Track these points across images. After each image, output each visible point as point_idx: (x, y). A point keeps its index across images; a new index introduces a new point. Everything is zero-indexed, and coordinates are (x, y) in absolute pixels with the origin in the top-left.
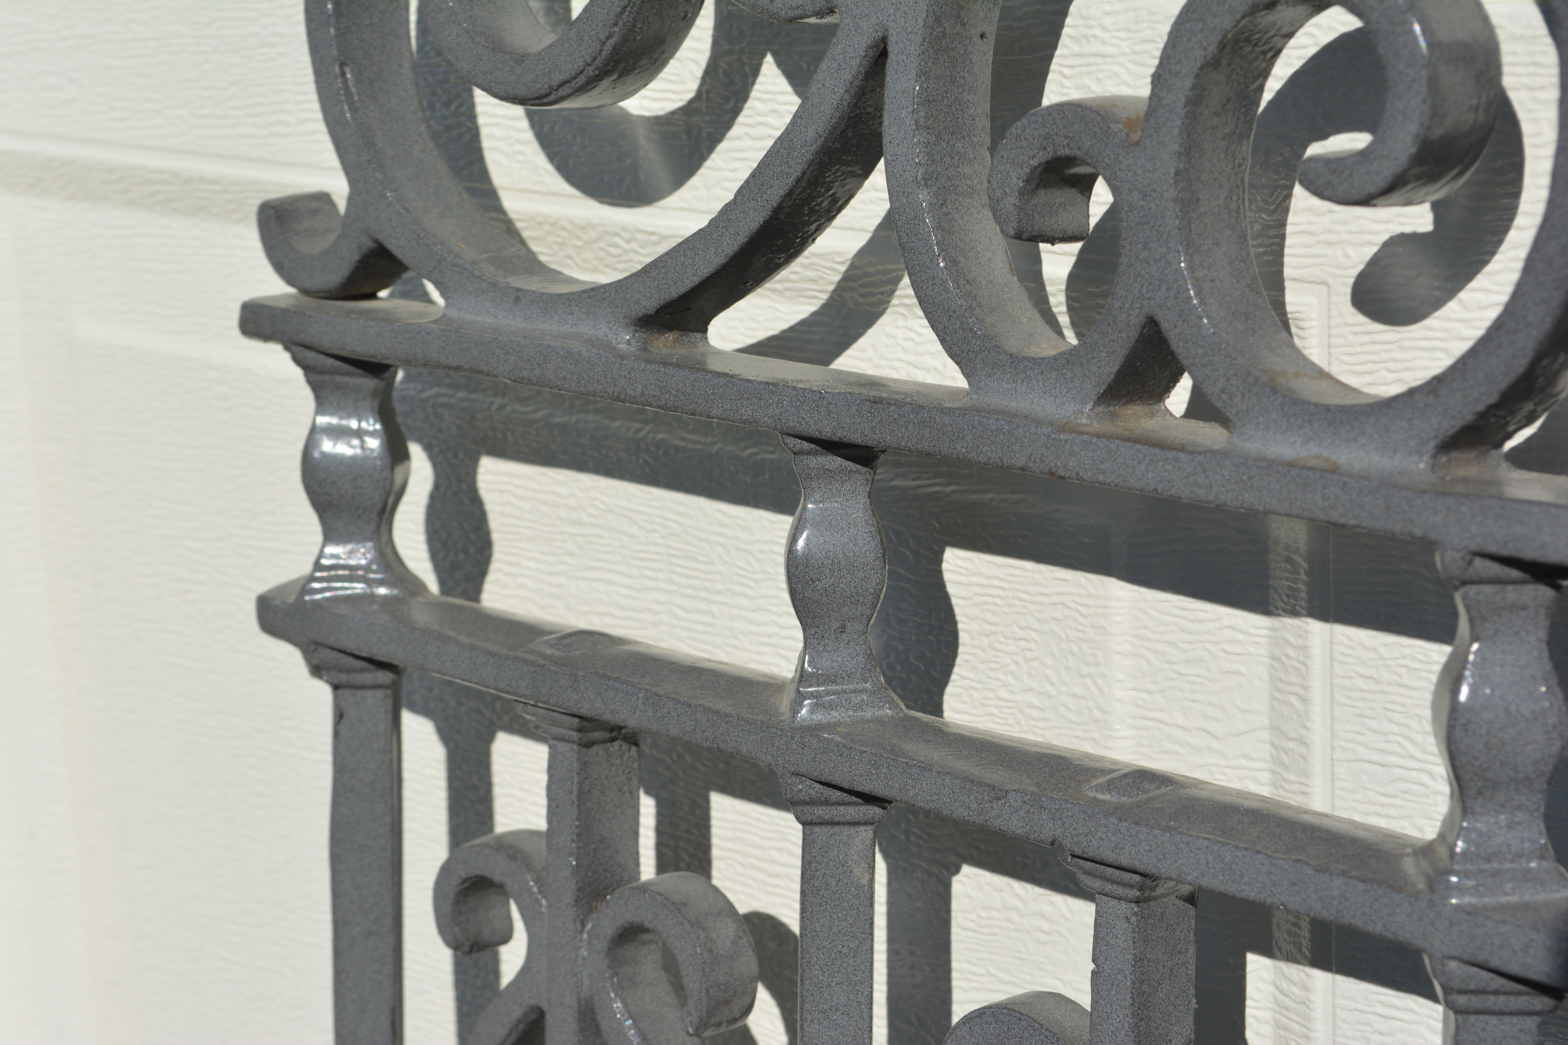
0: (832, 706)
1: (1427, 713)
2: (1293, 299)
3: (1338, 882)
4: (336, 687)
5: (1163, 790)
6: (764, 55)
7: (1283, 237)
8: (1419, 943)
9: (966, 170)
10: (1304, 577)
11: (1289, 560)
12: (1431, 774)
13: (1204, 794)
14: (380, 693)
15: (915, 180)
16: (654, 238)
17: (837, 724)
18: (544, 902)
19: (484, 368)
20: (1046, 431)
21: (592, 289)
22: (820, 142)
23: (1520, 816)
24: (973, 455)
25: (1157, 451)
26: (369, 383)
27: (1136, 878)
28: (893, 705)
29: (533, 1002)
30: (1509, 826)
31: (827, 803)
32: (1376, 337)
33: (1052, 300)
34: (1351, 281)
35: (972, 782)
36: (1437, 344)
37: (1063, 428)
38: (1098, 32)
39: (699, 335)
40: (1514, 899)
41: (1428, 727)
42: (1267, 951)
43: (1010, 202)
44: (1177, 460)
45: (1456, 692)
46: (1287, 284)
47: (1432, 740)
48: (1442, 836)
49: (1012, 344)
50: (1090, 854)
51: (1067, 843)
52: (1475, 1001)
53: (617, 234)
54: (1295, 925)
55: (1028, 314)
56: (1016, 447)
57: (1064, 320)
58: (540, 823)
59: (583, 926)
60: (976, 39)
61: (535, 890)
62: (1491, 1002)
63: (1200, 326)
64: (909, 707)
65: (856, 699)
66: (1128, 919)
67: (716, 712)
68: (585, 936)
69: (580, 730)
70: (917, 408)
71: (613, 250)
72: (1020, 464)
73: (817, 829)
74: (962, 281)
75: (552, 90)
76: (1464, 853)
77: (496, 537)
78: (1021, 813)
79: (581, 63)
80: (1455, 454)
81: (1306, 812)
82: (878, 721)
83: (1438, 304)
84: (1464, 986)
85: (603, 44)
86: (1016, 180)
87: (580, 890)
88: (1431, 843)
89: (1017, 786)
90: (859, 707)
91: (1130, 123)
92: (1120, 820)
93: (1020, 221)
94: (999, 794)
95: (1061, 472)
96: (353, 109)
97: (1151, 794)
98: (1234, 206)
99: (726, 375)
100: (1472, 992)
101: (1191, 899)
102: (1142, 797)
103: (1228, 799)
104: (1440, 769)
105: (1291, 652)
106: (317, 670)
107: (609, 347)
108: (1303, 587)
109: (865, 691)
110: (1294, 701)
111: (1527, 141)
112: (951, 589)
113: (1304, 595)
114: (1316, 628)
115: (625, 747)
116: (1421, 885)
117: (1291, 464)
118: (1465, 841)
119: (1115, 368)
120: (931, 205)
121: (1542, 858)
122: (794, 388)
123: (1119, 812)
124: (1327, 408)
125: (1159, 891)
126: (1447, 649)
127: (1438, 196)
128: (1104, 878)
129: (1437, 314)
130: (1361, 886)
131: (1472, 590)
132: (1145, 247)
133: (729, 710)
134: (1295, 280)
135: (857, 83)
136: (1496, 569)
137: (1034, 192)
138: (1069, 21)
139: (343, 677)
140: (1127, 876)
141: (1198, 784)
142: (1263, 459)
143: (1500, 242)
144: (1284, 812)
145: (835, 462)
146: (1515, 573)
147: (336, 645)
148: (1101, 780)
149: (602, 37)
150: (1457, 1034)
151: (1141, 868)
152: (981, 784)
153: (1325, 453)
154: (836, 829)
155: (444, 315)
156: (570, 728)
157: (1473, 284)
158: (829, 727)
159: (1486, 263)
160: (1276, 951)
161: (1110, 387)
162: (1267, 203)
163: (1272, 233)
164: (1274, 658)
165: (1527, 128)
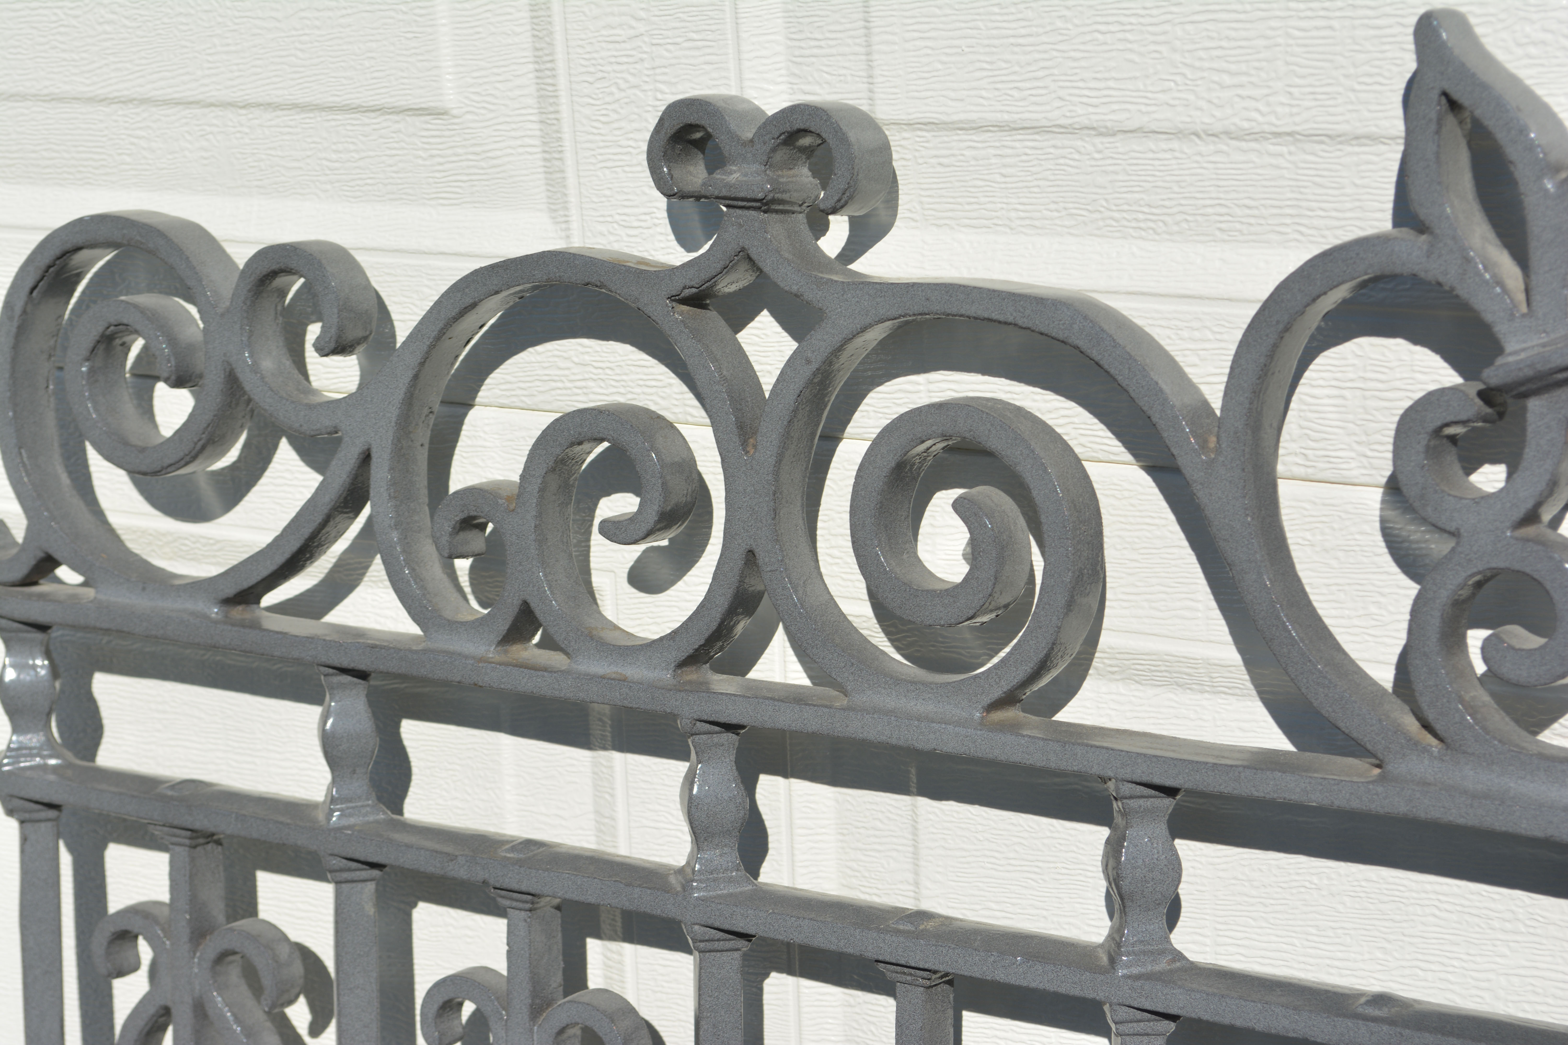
0: (350, 815)
1: (678, 799)
2: (597, 580)
3: (637, 890)
4: (22, 822)
5: (541, 850)
6: (280, 438)
7: (589, 547)
8: (679, 918)
9: (416, 518)
10: (609, 729)
11: (600, 720)
12: (682, 831)
13: (563, 850)
14: (49, 824)
15: (390, 526)
16: (211, 541)
17: (354, 825)
18: (168, 943)
19: (125, 629)
20: (471, 662)
21: (193, 583)
22: (332, 503)
23: (726, 850)
24: (430, 675)
25: (532, 672)
26: (38, 636)
27: (530, 897)
28: (384, 813)
29: (162, 1003)
30: (721, 855)
31: (350, 870)
32: (642, 600)
33: (461, 579)
34: (627, 570)
35: (437, 852)
36: (673, 603)
37: (481, 660)
38: (482, 434)
39: (255, 606)
40: (725, 892)
41: (679, 806)
42: (598, 936)
43: (445, 539)
44: (543, 676)
45: (691, 789)
46: (593, 572)
47: (680, 813)
48: (688, 863)
49: (448, 614)
50: (505, 886)
51: (492, 881)
52: (709, 945)
53: (186, 539)
54: (614, 920)
55: (454, 596)
56: (455, 671)
57: (468, 589)
58: (164, 896)
59: (195, 954)
60: (419, 447)
61: (162, 935)
62: (717, 945)
63: (552, 606)
64: (393, 813)
65: (364, 811)
66: (525, 921)
67: (282, 823)
68: (196, 960)
69: (191, 838)
70: (398, 650)
71: (184, 548)
72: (458, 679)
73: (343, 885)
74: (418, 580)
75: (163, 468)
76: (699, 871)
77: (106, 722)
78: (465, 867)
79: (182, 454)
80: (685, 669)
81: (618, 856)
82: (377, 822)
83: (673, 583)
84: (702, 938)
85: (196, 444)
86: (447, 527)
87: (192, 933)
88: (683, 866)
89: (462, 853)
90: (365, 815)
91: (509, 499)
92: (520, 867)
93: (450, 549)
94: (453, 858)
95: (481, 684)
96: (28, 475)
97: (535, 852)
98: (565, 540)
99: (281, 633)
100: (707, 941)
101: (558, 908)
102: (531, 854)
103: (576, 852)
104: (686, 828)
105: (604, 770)
106: (10, 812)
107: (206, 617)
108: (608, 734)
109: (368, 805)
110: (607, 796)
111: (713, 500)
112: (406, 743)
113: (609, 739)
114: (617, 757)
115: (215, 846)
116: (679, 889)
117: (603, 677)
118: (700, 864)
119: (507, 627)
120: (399, 539)
121: (738, 870)
122: (324, 640)
123: (519, 863)
124: (620, 647)
125: (542, 904)
126: (687, 764)
127: (671, 536)
128: (512, 899)
129: (673, 588)
130: (649, 891)
131: (697, 738)
132: (520, 564)
133: (289, 821)
134: (596, 569)
135: (354, 472)
136: (708, 727)
137: (457, 533)
138: (464, 427)
139: (27, 816)
140: (525, 897)
141: (559, 845)
142: (588, 675)
143: (703, 551)
144: (606, 857)
145: (346, 679)
146: (717, 729)
147: (27, 796)
148: (507, 847)
149: (195, 440)
150: (700, 963)
151: (533, 891)
152: (441, 853)
153: (620, 671)
154: (354, 885)
155: (95, 598)
156: (185, 838)
157: (690, 573)
158: (349, 827)
159: (697, 561)
160: (603, 935)
161: (504, 637)
162: (580, 529)
163: (583, 544)
164: (595, 773)
165: (713, 493)
